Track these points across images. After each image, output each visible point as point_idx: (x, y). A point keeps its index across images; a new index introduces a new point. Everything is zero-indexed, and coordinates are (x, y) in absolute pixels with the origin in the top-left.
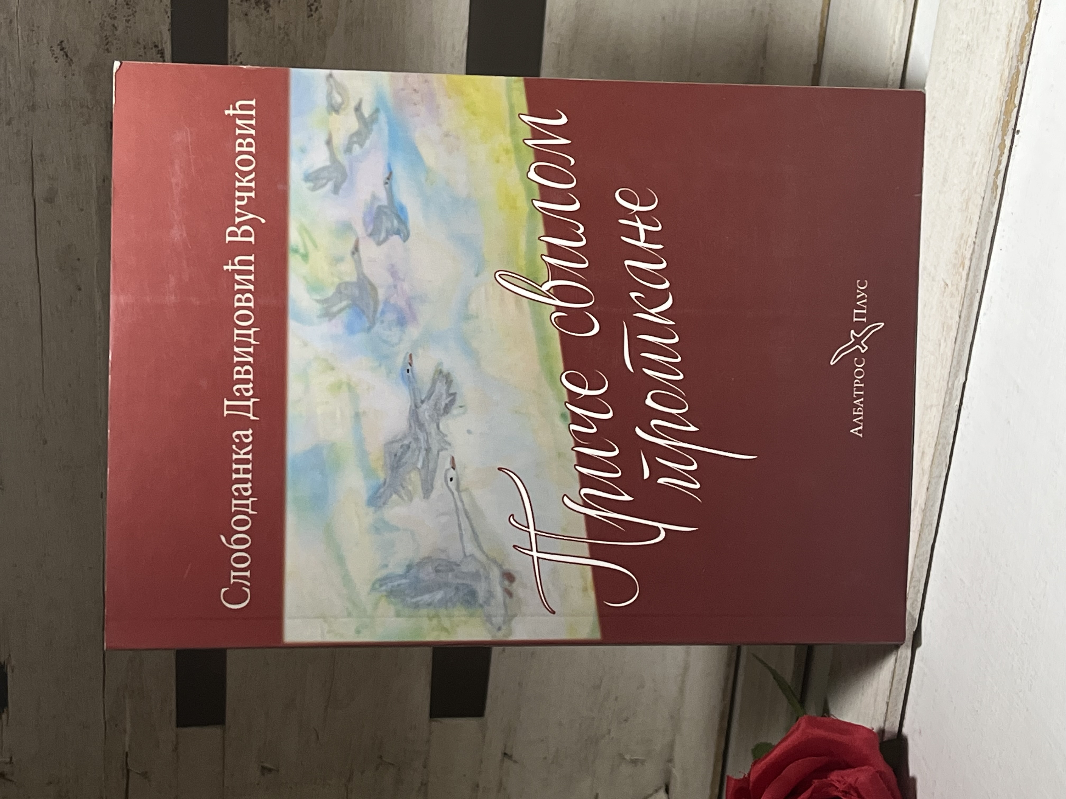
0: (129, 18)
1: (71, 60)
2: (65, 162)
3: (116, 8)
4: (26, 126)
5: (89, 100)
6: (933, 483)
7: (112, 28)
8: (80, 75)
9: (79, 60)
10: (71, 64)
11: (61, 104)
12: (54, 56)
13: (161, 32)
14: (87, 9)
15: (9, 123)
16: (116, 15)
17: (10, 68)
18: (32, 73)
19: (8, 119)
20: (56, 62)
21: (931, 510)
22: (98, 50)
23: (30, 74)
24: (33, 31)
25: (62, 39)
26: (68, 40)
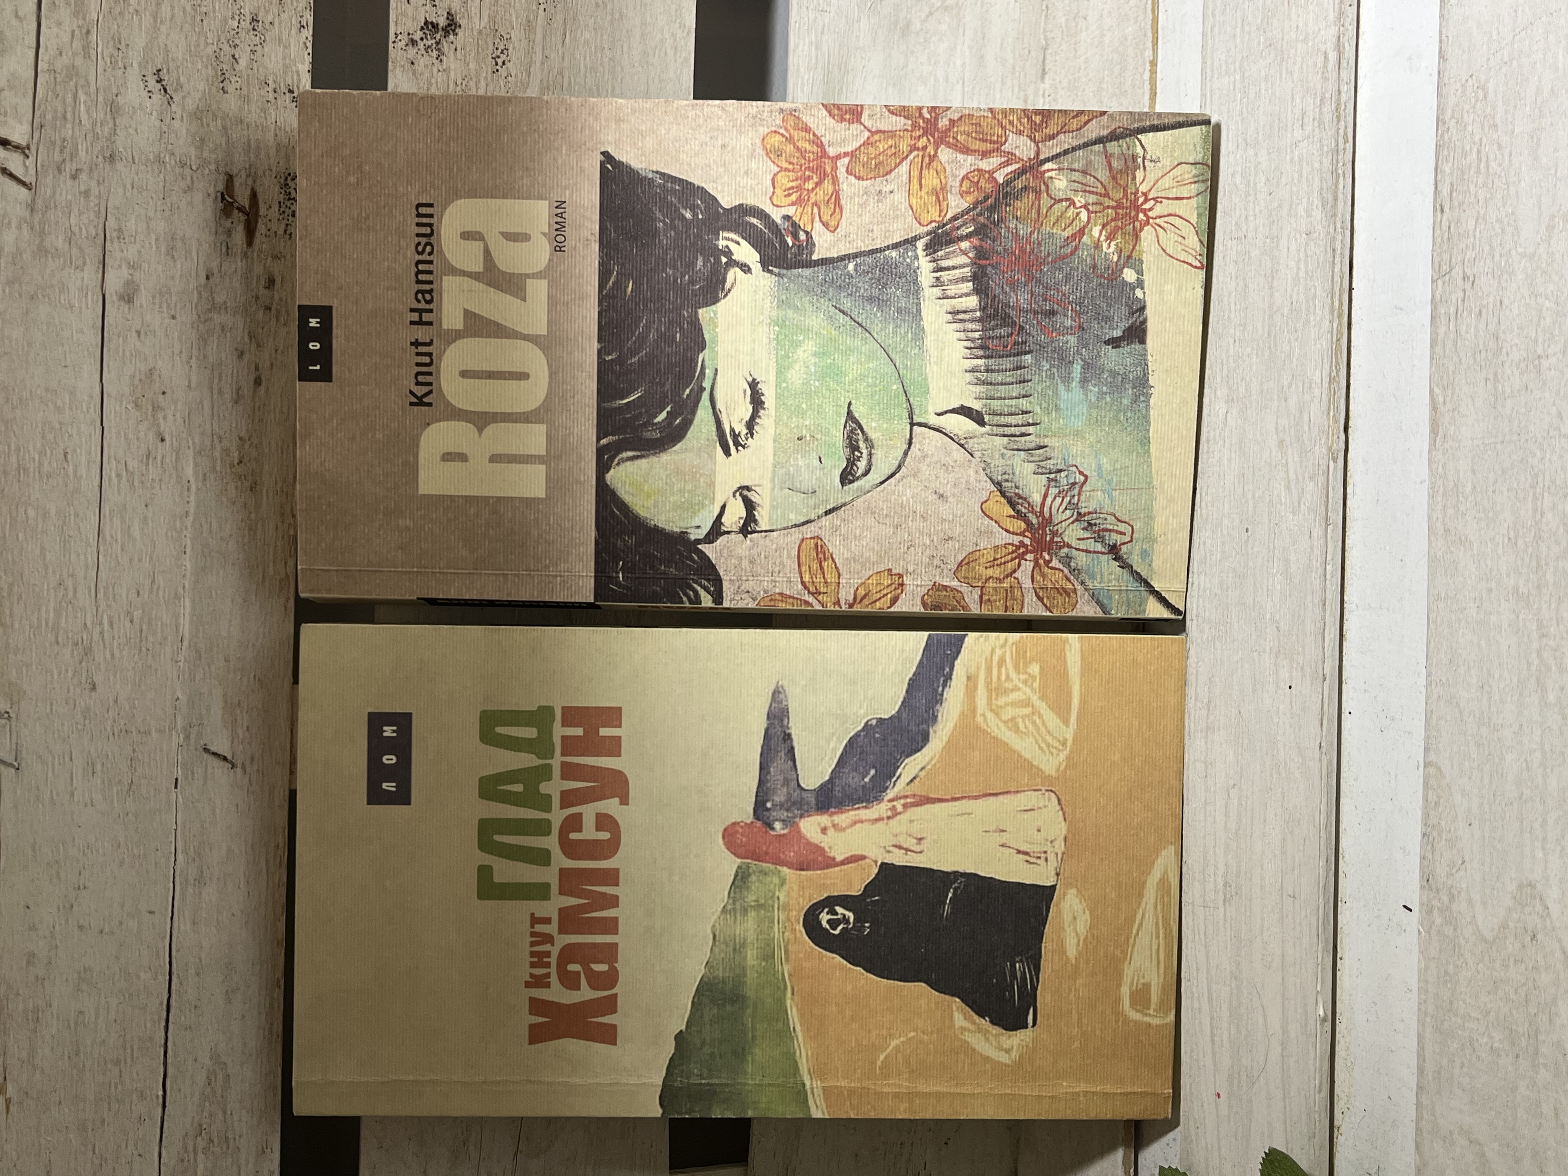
0: (256, 48)
1: (171, 98)
2: (153, 243)
3: (238, 33)
4: (99, 183)
5: (193, 157)
7: (232, 60)
8: (182, 120)
9: (184, 98)
10: (171, 103)
11: (151, 157)
12: (147, 89)
13: (298, 72)
14: (197, 29)
15: (74, 177)
16: (237, 41)
17: (82, 97)
18: (114, 109)
19: (74, 172)
20: (150, 97)
22: (210, 89)
23: (111, 111)
24: (119, 49)
25: (159, 67)
26: (168, 70)
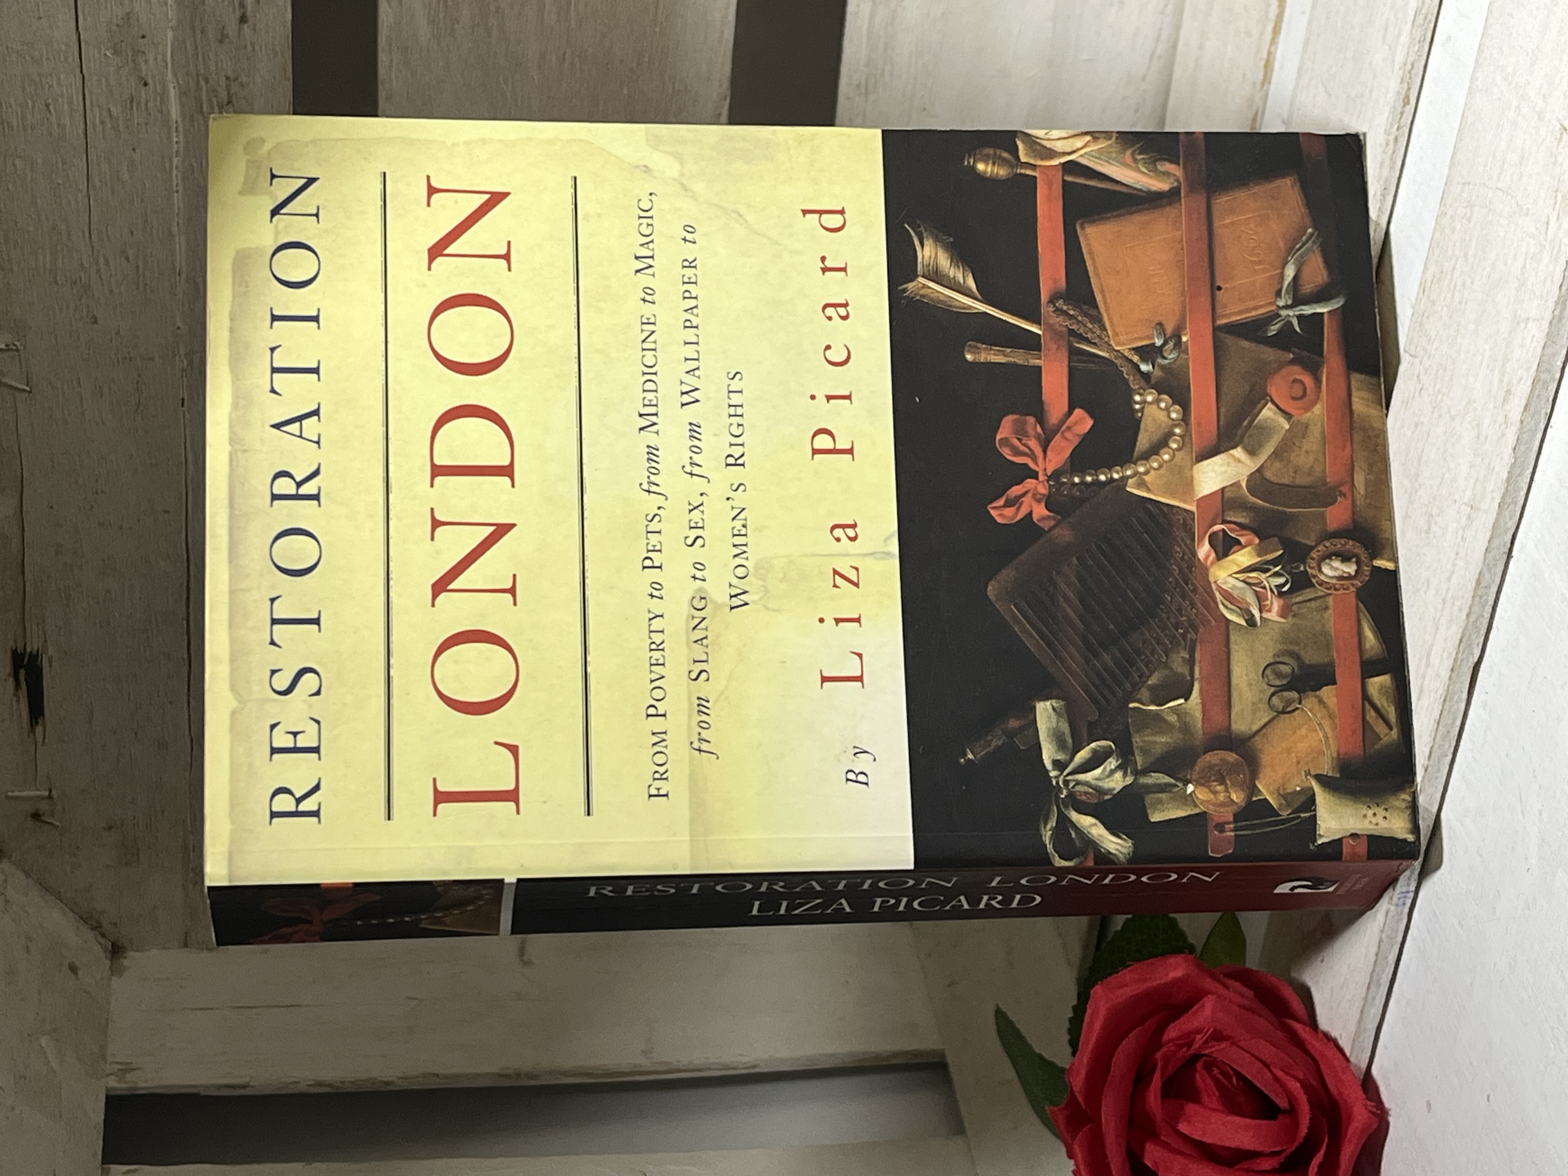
6: (1524, 441)
21: (1516, 482)
